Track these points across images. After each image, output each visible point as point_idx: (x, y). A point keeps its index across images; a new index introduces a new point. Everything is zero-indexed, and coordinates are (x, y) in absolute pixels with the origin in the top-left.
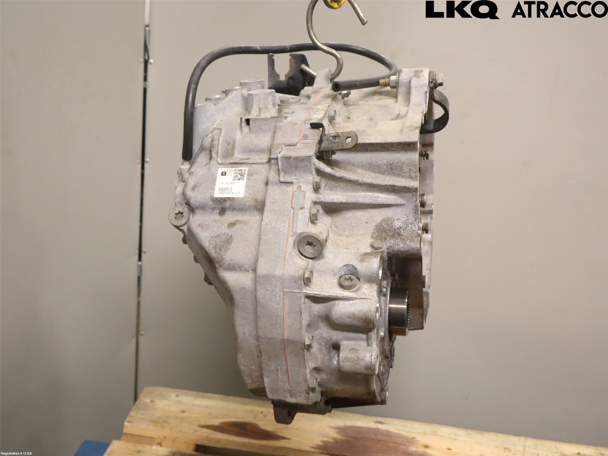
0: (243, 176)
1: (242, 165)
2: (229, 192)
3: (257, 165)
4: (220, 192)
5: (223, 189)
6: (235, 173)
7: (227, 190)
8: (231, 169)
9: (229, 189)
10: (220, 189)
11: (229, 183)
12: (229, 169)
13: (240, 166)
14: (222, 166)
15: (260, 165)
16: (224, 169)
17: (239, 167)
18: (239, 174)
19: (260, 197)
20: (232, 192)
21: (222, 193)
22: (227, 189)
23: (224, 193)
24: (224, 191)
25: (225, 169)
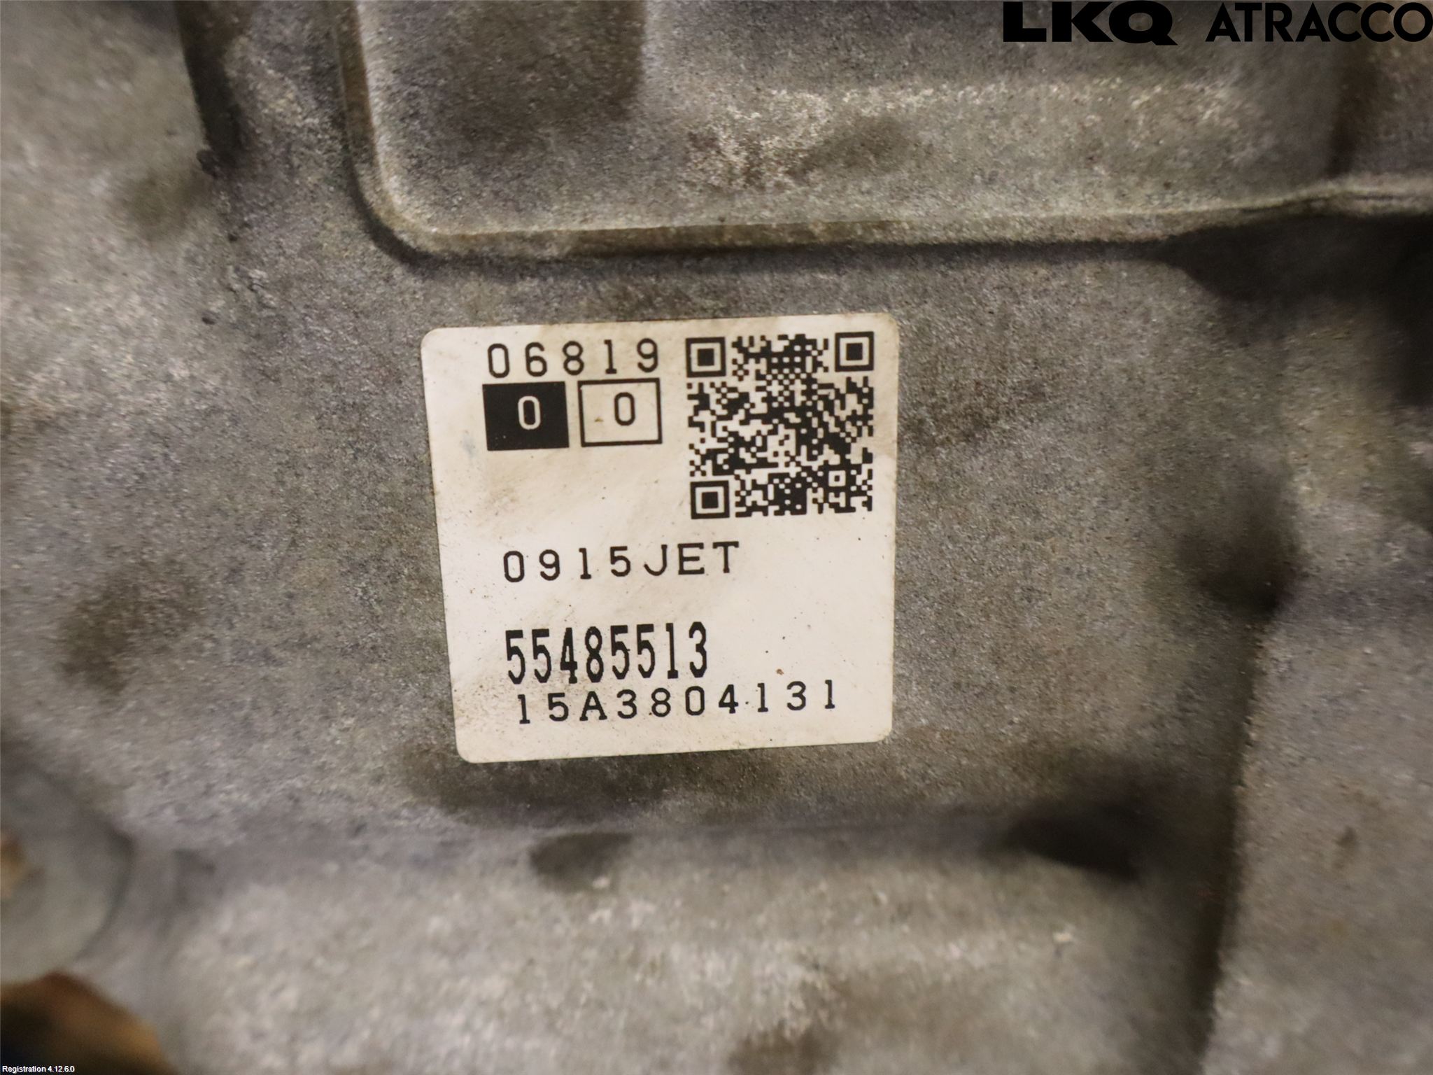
0: (842, 448)
1: (801, 280)
2: (677, 688)
3: (1033, 274)
4: (536, 693)
5: (581, 655)
6: (702, 401)
7: (642, 659)
8: (626, 334)
9: (658, 639)
10: (525, 645)
11: (643, 552)
12: (590, 334)
13: (761, 282)
14: (473, 287)
15: (1086, 274)
16: (517, 336)
17: (763, 308)
18: (773, 415)
19: (1118, 722)
20: (713, 685)
21: (576, 702)
22: (629, 639)
23: (593, 704)
24: (595, 678)
25: (532, 332)
